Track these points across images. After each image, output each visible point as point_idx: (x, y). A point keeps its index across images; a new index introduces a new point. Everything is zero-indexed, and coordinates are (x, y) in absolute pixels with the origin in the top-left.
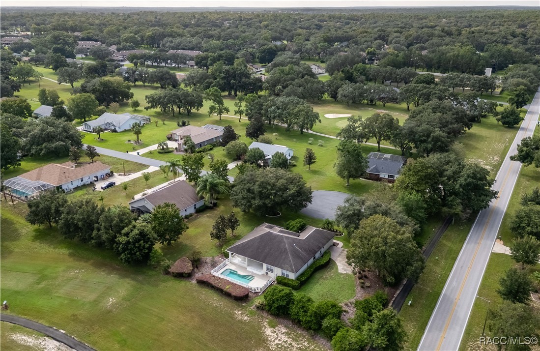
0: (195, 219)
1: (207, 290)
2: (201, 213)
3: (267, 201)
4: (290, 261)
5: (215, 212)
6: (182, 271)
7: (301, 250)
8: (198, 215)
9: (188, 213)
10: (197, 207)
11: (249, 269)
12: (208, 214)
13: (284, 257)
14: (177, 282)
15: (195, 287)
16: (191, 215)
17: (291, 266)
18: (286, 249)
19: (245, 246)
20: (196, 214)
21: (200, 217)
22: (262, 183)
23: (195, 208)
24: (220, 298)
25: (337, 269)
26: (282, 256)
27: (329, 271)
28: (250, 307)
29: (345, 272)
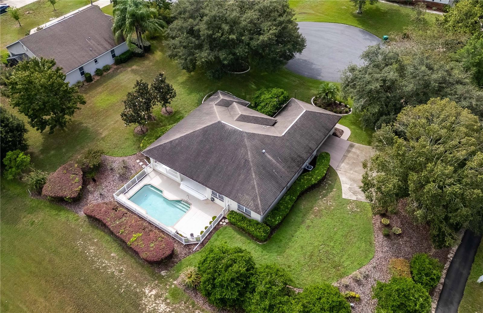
0: (112, 76)
1: (102, 233)
2: (124, 65)
4: (253, 187)
5: (147, 62)
6: (60, 194)
7: (277, 160)
8: (117, 69)
9: (101, 65)
10: (117, 53)
11: (183, 186)
12: (134, 67)
13: (242, 177)
14: (54, 212)
15: (82, 226)
16: (107, 68)
17: (254, 200)
18: (247, 161)
19: (175, 147)
20: (115, 67)
21: (121, 72)
23: (114, 56)
24: (123, 254)
25: (340, 189)
26: (239, 175)
27: (325, 196)
28: (174, 280)
29: (354, 198)
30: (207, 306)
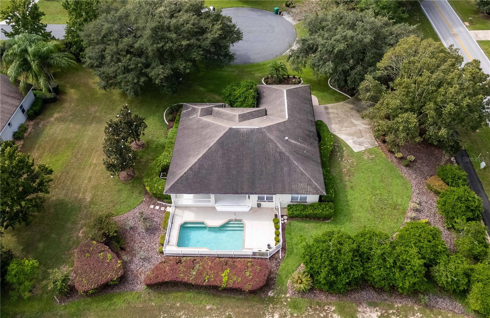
0: (37, 134)
1: (180, 294)
2: (40, 117)
3: (181, 65)
4: (302, 174)
5: (67, 105)
6: (103, 280)
7: (299, 141)
8: (38, 124)
9: (15, 128)
10: (26, 108)
11: (220, 208)
12: (56, 115)
13: (286, 169)
14: (105, 305)
15: (150, 300)
16: (23, 129)
17: (310, 184)
18: (281, 153)
19: (199, 172)
20: (32, 123)
21: (44, 126)
22: (155, 30)
23: (23, 111)
24: (217, 300)
25: (347, 146)
26: (282, 169)
27: (342, 157)
28: (285, 294)
29: (363, 149)
30: (330, 297)
